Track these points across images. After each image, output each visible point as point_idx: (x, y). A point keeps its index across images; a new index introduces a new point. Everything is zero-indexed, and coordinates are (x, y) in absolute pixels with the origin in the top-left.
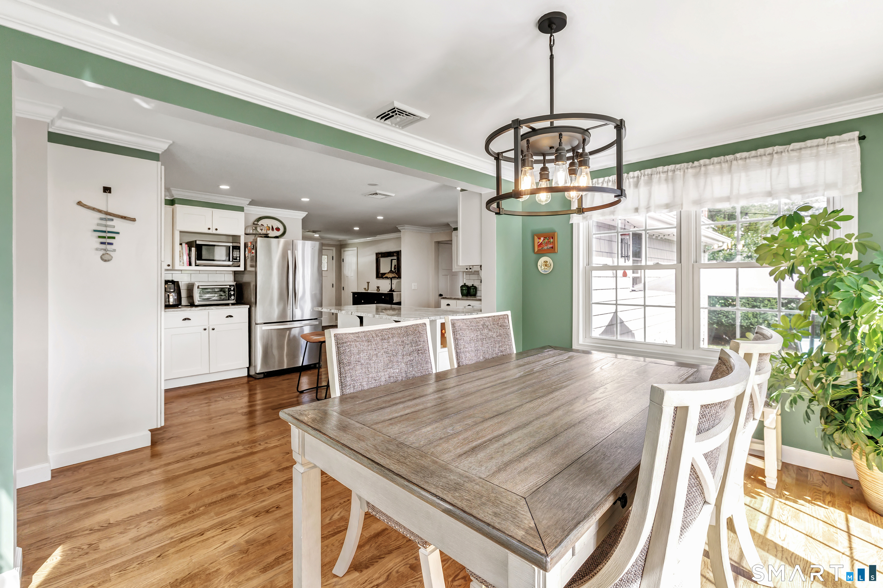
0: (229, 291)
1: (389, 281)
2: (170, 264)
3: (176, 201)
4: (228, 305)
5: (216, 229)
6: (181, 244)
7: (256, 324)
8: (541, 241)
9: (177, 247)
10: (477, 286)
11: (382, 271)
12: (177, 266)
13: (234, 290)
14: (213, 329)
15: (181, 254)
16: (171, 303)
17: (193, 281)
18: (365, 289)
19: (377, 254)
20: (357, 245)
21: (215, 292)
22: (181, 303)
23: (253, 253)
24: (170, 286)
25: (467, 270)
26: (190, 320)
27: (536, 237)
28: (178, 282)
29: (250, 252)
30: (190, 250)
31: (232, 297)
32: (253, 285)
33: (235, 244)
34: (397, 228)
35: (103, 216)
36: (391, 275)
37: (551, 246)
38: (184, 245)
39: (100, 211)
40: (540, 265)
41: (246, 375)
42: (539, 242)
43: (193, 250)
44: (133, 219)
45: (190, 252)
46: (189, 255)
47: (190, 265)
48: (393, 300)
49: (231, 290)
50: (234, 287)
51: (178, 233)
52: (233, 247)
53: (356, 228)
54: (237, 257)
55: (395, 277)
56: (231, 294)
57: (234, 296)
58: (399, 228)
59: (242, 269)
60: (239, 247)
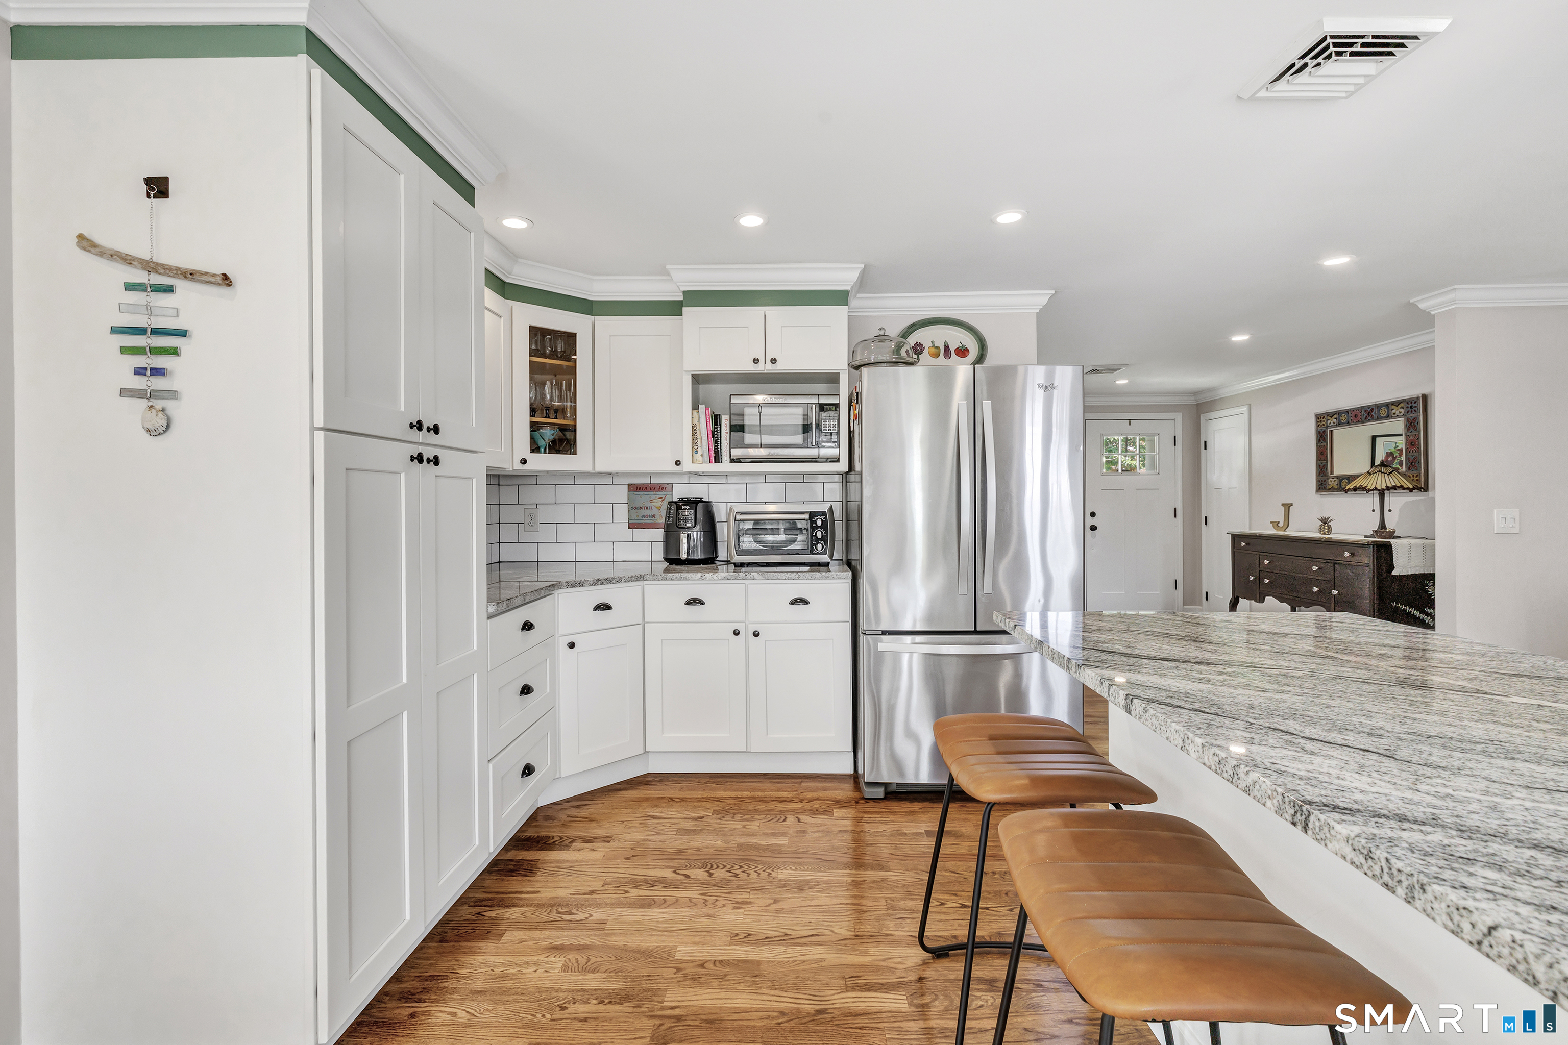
0: (811, 529)
1: (1370, 501)
5: (774, 361)
7: (862, 631)
9: (688, 416)
11: (1340, 467)
12: (688, 464)
14: (756, 634)
15: (698, 433)
18: (1276, 524)
19: (1322, 418)
20: (1252, 399)
24: (686, 513)
26: (703, 603)
28: (710, 503)
30: (717, 422)
33: (824, 399)
34: (1414, 305)
35: (141, 277)
36: (1380, 481)
38: (702, 409)
39: (128, 260)
41: (852, 772)
43: (725, 421)
44: (219, 279)
45: (717, 428)
46: (715, 435)
47: (717, 461)
48: (1393, 573)
49: (817, 527)
50: (826, 518)
51: (688, 380)
52: (822, 407)
53: (1240, 338)
54: (831, 434)
55: (1402, 487)
56: (816, 536)
57: (824, 542)
58: (1422, 306)
59: (843, 466)
60: (836, 406)
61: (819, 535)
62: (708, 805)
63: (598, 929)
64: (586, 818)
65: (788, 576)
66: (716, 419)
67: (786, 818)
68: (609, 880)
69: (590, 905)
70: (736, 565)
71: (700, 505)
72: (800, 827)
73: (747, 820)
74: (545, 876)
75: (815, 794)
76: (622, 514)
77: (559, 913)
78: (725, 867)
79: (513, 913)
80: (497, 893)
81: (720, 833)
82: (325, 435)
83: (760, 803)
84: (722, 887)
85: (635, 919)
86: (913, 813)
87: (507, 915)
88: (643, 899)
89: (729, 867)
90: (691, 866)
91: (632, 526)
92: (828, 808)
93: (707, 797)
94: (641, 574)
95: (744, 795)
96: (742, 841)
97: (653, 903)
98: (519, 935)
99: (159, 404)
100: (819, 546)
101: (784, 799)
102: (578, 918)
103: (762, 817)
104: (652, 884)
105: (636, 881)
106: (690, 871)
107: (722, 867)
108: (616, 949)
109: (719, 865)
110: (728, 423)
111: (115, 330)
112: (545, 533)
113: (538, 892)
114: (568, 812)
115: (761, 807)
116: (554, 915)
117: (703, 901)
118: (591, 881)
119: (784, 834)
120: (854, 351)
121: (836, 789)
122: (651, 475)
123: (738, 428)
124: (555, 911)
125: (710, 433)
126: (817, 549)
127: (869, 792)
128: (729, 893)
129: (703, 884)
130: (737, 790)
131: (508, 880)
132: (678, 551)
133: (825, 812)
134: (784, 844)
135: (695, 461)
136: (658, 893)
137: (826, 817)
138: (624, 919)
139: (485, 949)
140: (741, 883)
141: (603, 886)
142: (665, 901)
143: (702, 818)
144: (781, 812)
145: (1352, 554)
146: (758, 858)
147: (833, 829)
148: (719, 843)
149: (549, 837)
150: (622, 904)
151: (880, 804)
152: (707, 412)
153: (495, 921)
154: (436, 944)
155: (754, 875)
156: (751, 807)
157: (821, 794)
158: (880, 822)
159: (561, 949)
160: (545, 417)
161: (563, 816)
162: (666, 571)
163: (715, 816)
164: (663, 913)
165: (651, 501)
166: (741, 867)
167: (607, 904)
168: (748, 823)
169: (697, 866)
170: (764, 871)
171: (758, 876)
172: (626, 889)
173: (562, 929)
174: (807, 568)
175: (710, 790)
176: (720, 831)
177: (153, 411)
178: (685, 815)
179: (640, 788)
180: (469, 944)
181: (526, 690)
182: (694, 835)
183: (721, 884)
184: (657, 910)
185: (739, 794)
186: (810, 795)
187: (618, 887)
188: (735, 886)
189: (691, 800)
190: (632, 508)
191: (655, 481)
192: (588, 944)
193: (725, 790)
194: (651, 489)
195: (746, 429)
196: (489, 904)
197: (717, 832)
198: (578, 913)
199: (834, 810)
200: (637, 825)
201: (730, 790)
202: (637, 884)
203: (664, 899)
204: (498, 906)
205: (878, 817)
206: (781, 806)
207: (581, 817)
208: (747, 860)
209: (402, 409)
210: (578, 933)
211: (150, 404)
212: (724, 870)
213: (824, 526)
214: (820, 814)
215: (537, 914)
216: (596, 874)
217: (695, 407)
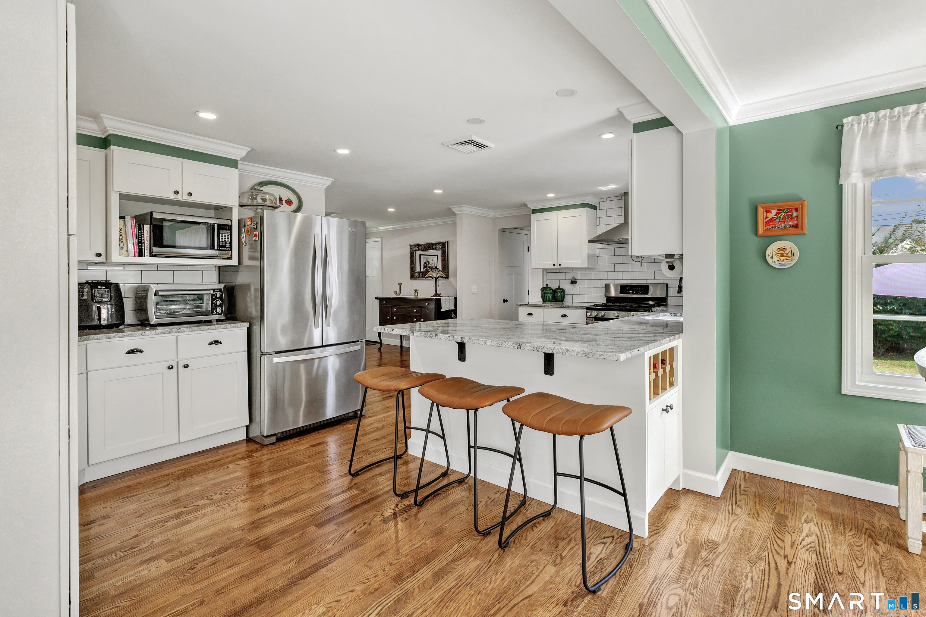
0: (213, 299)
1: (432, 282)
2: (102, 251)
3: (112, 140)
4: (209, 322)
6: (122, 218)
7: (262, 354)
8: (770, 215)
9: (116, 223)
10: (565, 289)
12: (116, 256)
13: (221, 298)
14: (186, 366)
15: (124, 235)
16: (104, 322)
17: (146, 281)
18: (395, 292)
19: (412, 247)
20: (383, 235)
21: (185, 302)
22: (124, 322)
23: (256, 235)
24: (100, 292)
25: (554, 267)
26: (142, 352)
27: (761, 211)
28: (117, 285)
29: (249, 233)
30: (140, 229)
31: (218, 310)
32: (256, 290)
33: (221, 222)
34: (450, 209)
36: (436, 274)
37: (793, 223)
38: (128, 219)
40: (771, 254)
41: (244, 437)
42: (767, 217)
43: (146, 229)
45: (140, 233)
46: (139, 238)
47: (140, 255)
48: (442, 310)
49: (216, 298)
50: (222, 292)
51: (117, 197)
52: (220, 226)
53: (391, 210)
54: (226, 243)
55: (442, 277)
56: (215, 304)
57: (221, 307)
58: (453, 210)
60: (230, 227)
61: (218, 303)
63: (165, 544)
65: (208, 328)
66: (140, 226)
71: (112, 286)
73: (203, 475)
85: (186, 530)
86: (296, 442)
88: (179, 523)
90: (192, 502)
97: (189, 521)
103: (211, 471)
104: (176, 517)
106: (195, 503)
110: (149, 230)
115: (205, 467)
120: (242, 196)
125: (135, 236)
126: (216, 312)
135: (121, 254)
138: (179, 533)
145: (428, 304)
152: (132, 221)
184: (196, 522)
203: (194, 517)
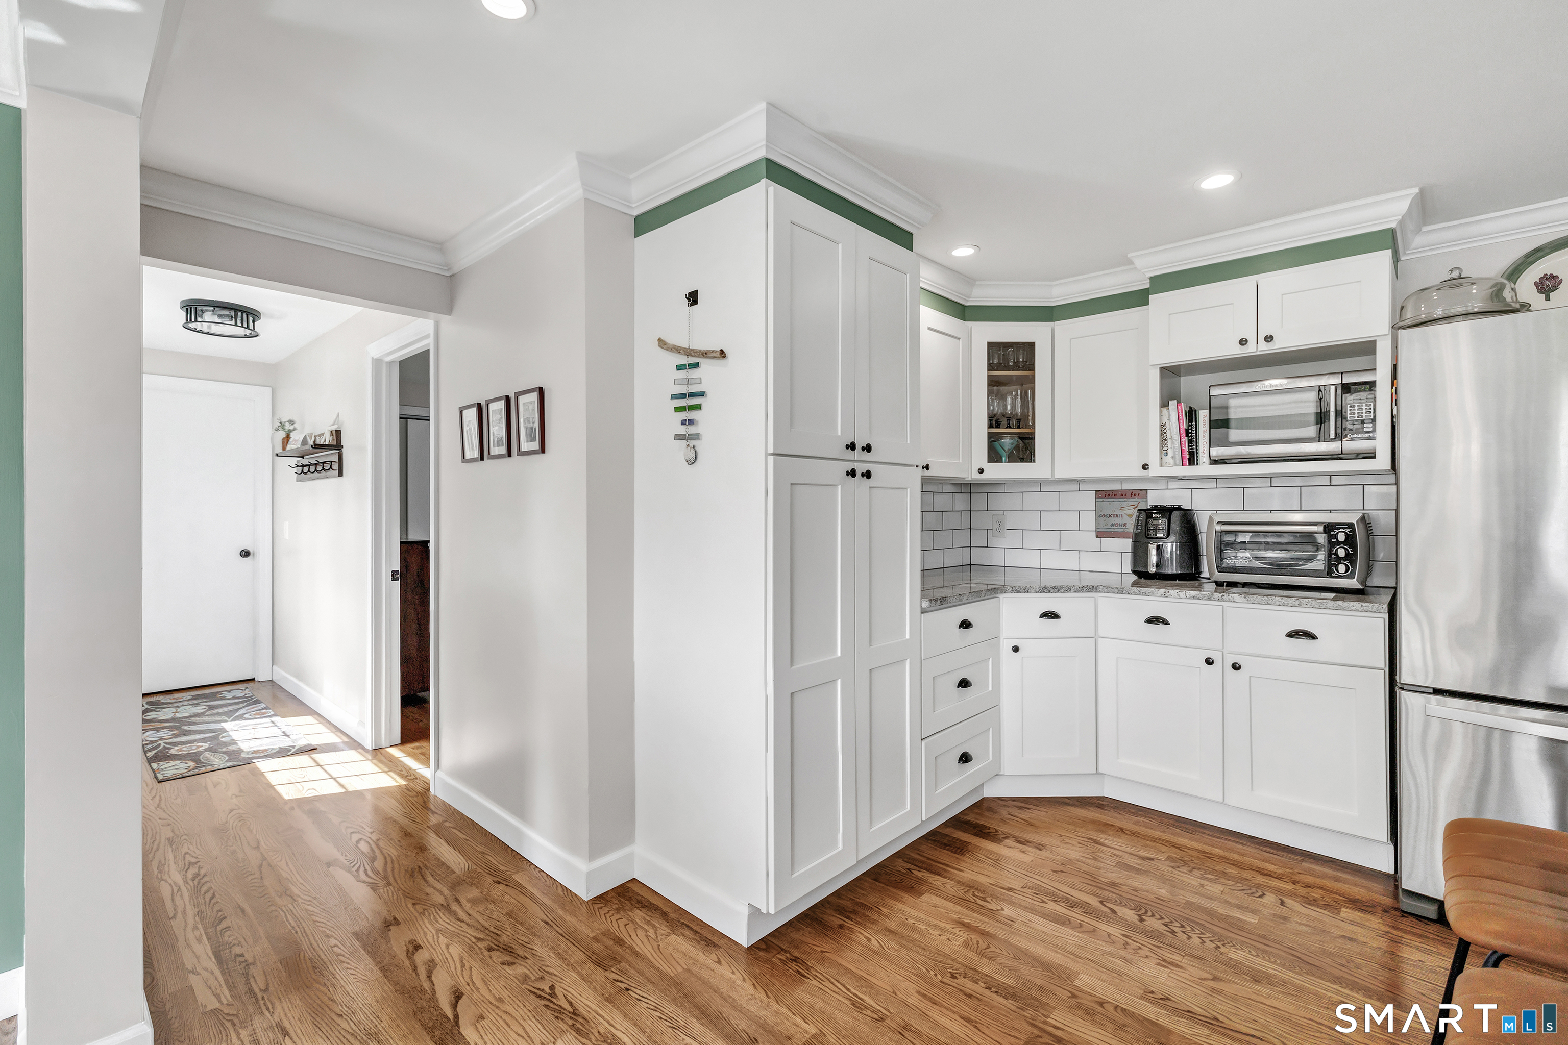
0: (1331, 545)
3: (1151, 288)
5: (1270, 339)
7: (1399, 686)
9: (1154, 416)
12: (1155, 467)
13: (1350, 543)
14: (1237, 668)
15: (1169, 433)
24: (1155, 522)
33: (1351, 378)
35: (683, 360)
38: (1173, 405)
43: (1203, 417)
44: (718, 354)
45: (1191, 426)
46: (1190, 435)
47: (1192, 463)
49: (1339, 543)
50: (1354, 531)
51: (1155, 375)
52: (1346, 388)
54: (1363, 422)
56: (1336, 554)
57: (1351, 563)
59: (1383, 461)
60: (1371, 385)
61: (1341, 553)
62: (1164, 849)
63: (1005, 924)
64: (1026, 821)
65: (1283, 601)
66: (1191, 415)
67: (1264, 894)
68: (1030, 884)
69: (1004, 900)
70: (1219, 584)
71: (1176, 515)
72: (1280, 910)
73: (1208, 879)
74: (972, 859)
75: (1318, 881)
76: (1089, 521)
77: (974, 895)
78: (1162, 918)
79: (937, 881)
80: (928, 859)
81: (1167, 882)
82: (774, 458)
83: (1232, 866)
84: (1151, 937)
85: (1045, 929)
87: (931, 880)
88: (1060, 916)
89: (1167, 920)
90: (1121, 903)
91: (1099, 535)
92: (1334, 904)
93: (1163, 840)
94: (1093, 585)
95: (1213, 852)
96: (1194, 900)
97: (1068, 923)
98: (936, 900)
99: (692, 443)
100: (1342, 568)
101: (1270, 873)
102: (990, 906)
103: (1231, 882)
104: (1072, 904)
105: (1056, 895)
106: (1120, 907)
107: (1158, 917)
108: (1017, 949)
109: (1156, 914)
110: (1207, 419)
111: (674, 397)
112: (1010, 539)
113: (961, 871)
114: (1010, 810)
115: (1233, 871)
116: (969, 896)
117: (1124, 942)
118: (1012, 879)
119: (1254, 912)
120: (1402, 308)
121: (1356, 885)
122: (1121, 481)
123: (1220, 424)
124: (972, 893)
125: (1183, 431)
126: (1338, 571)
127: (1408, 904)
128: (1157, 947)
129: (1129, 926)
130: (1206, 844)
131: (940, 851)
132: (1146, 565)
133: (1326, 906)
134: (1251, 922)
135: (1164, 464)
136: (1076, 915)
137: (1326, 912)
138: (1032, 925)
139: (906, 900)
140: (1177, 943)
141: (1022, 888)
142: (1081, 926)
143: (1152, 859)
144: (1258, 886)
146: (1207, 925)
147: (1333, 930)
148: (1163, 892)
149: (986, 827)
150: (1036, 911)
151: (1428, 927)
152: (1179, 409)
153: (920, 881)
154: (872, 881)
155: (1196, 940)
156: (1219, 868)
157: (1328, 883)
158: (1418, 948)
159: (968, 927)
160: (1007, 428)
161: (1004, 812)
162: (1135, 584)
163: (1167, 862)
164: (1075, 937)
165: (1122, 509)
166: (1182, 926)
167: (1020, 906)
168: (1209, 884)
169: (1128, 906)
170: (1211, 941)
171: (1201, 943)
172: (1045, 900)
173: (973, 910)
174: (1333, 595)
175: (1172, 834)
176: (1169, 880)
177: (689, 448)
178: (1129, 850)
179: (1090, 808)
180: (894, 890)
181: (964, 683)
182: (1135, 873)
183: (1152, 934)
184: (1070, 931)
185: (1207, 848)
186: (1310, 880)
187: (1037, 894)
188: (1167, 943)
189: (1145, 837)
190: (1099, 516)
191: (1126, 487)
192: (992, 932)
193: (1191, 839)
194: (1122, 495)
195: (1232, 424)
196: (920, 865)
197: (1163, 879)
198: (992, 902)
199: (1343, 909)
200: (1075, 843)
201: (1196, 840)
202: (1057, 899)
203: (1080, 923)
204: (926, 869)
205: (1416, 942)
206: (1260, 879)
207: (1020, 819)
208: (1193, 921)
209: (839, 434)
210: (986, 920)
211: (688, 443)
212: (1161, 921)
213: (1350, 540)
214: (1318, 906)
215: (955, 889)
216: (1019, 874)
217: (1164, 405)
